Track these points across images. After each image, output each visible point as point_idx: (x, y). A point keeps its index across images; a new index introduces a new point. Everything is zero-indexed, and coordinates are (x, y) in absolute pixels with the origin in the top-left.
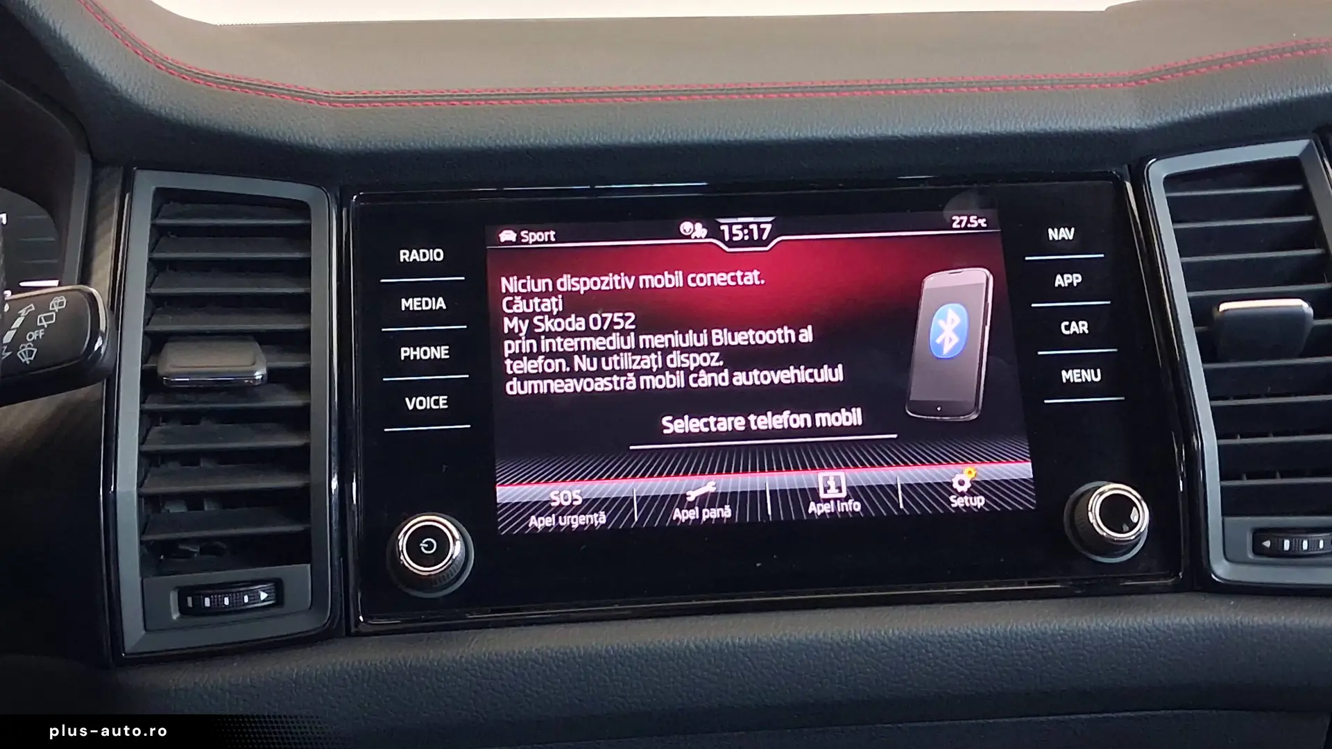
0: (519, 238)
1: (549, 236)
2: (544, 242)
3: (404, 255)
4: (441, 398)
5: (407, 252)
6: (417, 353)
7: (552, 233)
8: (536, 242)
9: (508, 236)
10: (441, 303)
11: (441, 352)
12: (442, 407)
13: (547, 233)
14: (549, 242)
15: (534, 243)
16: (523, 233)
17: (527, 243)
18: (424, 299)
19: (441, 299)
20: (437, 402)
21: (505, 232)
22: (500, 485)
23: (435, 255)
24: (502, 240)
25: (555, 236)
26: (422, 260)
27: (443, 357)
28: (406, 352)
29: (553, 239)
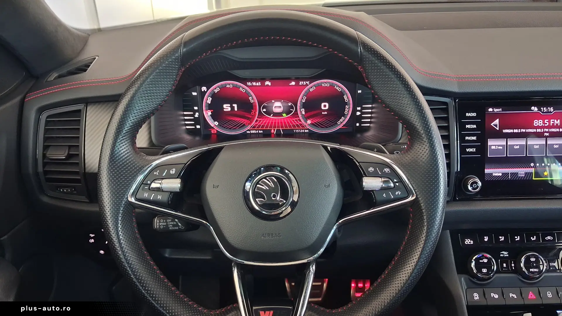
0: (493, 110)
1: (500, 110)
2: (499, 111)
3: (467, 115)
4: (474, 149)
5: (468, 114)
6: (469, 138)
7: (501, 109)
8: (497, 111)
9: (490, 110)
10: (475, 126)
11: (474, 138)
12: (474, 151)
13: (500, 109)
14: (500, 111)
15: (497, 112)
16: (494, 109)
17: (495, 112)
18: (471, 125)
19: (475, 125)
20: (473, 150)
21: (490, 109)
22: (486, 169)
23: (474, 114)
24: (489, 111)
25: (502, 110)
26: (471, 116)
27: (475, 139)
28: (467, 138)
29: (501, 111)
